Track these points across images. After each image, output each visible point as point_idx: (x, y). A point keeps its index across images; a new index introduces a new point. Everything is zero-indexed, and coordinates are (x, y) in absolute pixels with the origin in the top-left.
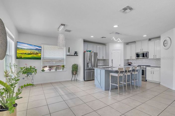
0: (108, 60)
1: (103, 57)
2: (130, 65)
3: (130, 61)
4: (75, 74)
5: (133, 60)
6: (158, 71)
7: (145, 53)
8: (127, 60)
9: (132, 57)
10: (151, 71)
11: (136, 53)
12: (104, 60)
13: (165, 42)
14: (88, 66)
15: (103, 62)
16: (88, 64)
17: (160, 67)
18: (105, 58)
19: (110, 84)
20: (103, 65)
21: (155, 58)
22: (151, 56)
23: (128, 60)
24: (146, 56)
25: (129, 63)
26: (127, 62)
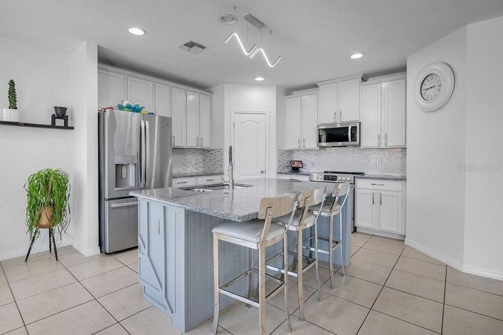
0: (221, 151)
1: (199, 139)
2: (296, 170)
3: (296, 157)
4: (44, 221)
5: (307, 151)
6: (395, 194)
7: (350, 128)
8: (288, 151)
9: (306, 141)
10: (373, 194)
11: (318, 126)
12: (205, 151)
13: (426, 82)
14: (119, 179)
15: (200, 158)
16: (124, 170)
17: (403, 179)
18: (206, 145)
19: (217, 290)
20: (201, 170)
21: (383, 146)
22: (368, 138)
23: (291, 152)
24: (354, 139)
25: (296, 165)
26: (286, 159)
